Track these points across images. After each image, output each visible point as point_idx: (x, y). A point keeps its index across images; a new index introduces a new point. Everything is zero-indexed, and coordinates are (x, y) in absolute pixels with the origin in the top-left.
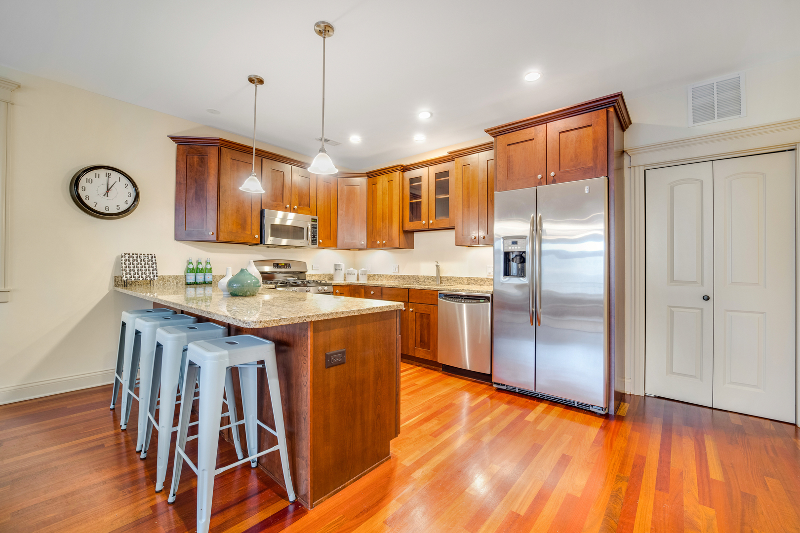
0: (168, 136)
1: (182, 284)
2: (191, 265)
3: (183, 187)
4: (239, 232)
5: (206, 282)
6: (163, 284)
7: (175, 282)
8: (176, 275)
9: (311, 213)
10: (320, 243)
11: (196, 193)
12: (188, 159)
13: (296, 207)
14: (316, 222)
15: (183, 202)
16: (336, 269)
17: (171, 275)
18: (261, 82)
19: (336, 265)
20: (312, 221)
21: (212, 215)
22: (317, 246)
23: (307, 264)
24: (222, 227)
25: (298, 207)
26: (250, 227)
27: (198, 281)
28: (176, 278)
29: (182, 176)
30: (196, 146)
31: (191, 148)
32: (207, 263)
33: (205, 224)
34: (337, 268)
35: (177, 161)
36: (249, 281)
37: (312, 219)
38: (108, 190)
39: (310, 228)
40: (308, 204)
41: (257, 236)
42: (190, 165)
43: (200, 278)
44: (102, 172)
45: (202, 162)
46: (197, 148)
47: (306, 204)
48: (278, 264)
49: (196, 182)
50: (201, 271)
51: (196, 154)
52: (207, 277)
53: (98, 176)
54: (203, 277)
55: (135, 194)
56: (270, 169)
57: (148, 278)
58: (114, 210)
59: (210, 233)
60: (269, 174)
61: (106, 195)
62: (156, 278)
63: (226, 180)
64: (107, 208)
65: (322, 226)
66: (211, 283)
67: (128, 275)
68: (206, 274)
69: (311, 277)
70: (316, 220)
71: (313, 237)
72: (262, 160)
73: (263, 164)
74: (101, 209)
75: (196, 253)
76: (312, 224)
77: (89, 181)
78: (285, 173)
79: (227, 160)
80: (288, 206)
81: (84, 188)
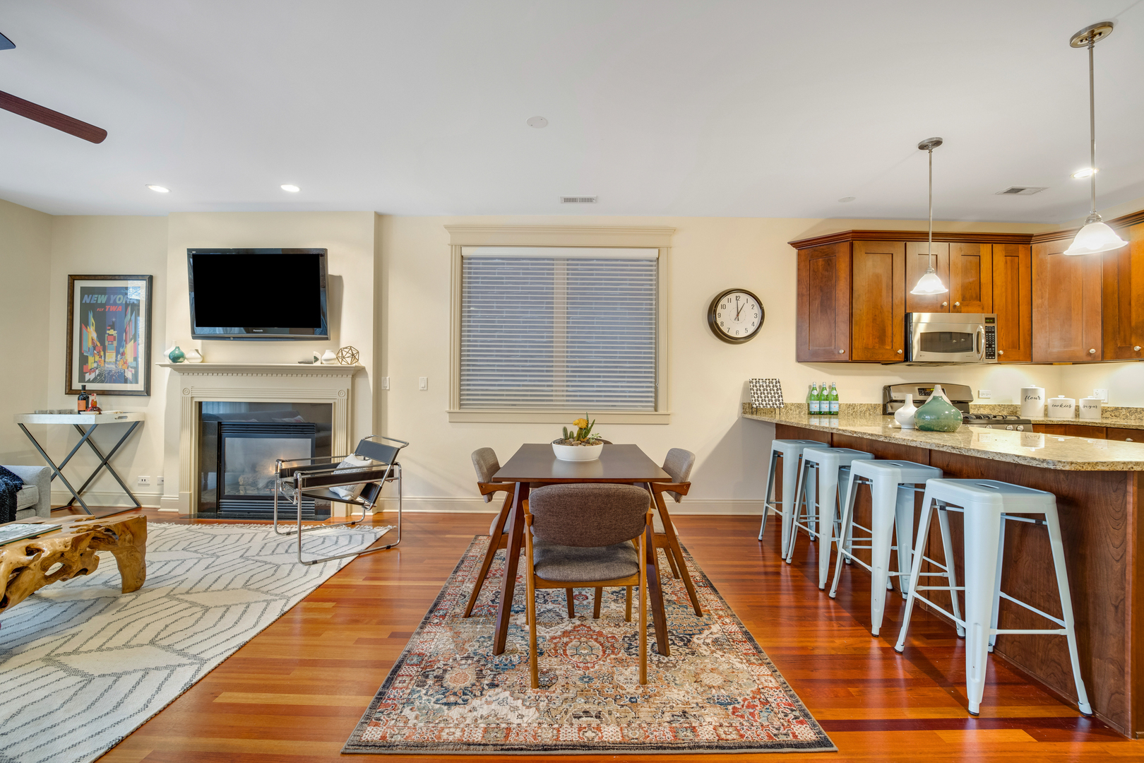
0: (788, 243)
1: (805, 414)
2: (815, 391)
3: (806, 299)
4: (877, 348)
5: (830, 412)
6: (786, 413)
7: (798, 411)
8: (798, 403)
9: (983, 310)
10: (999, 355)
11: (822, 303)
12: (811, 265)
13: (958, 304)
14: (994, 322)
15: (807, 317)
16: (1026, 398)
17: (794, 402)
18: (938, 143)
19: (1025, 390)
20: (986, 322)
21: (843, 328)
22: (996, 360)
23: (971, 389)
24: (856, 343)
25: (961, 303)
26: (890, 340)
27: (823, 410)
28: (799, 406)
29: (804, 287)
30: (821, 247)
31: (815, 250)
32: (832, 388)
33: (833, 341)
34: (1027, 395)
35: (799, 269)
36: (947, 412)
37: (986, 319)
38: (738, 313)
39: (983, 331)
40: (977, 297)
41: (900, 351)
42: (814, 271)
43: (825, 408)
44: (733, 296)
45: (829, 265)
46: (822, 249)
47: (974, 296)
48: (925, 390)
49: (822, 291)
50: (827, 398)
51: (821, 257)
52: (832, 406)
53: (729, 301)
54: (818, 406)
55: (760, 314)
56: (917, 255)
57: (775, 406)
58: (743, 334)
59: (842, 351)
60: (916, 262)
61: (736, 319)
62: (782, 406)
63: (860, 282)
64: (737, 332)
65: (1002, 328)
66: (837, 414)
67: (757, 402)
68: (832, 402)
69: (977, 409)
70: (993, 319)
71: (988, 347)
72: (905, 245)
73: (907, 250)
74: (733, 334)
75: (821, 377)
76: (986, 327)
77: (723, 306)
78: (940, 255)
79: (860, 256)
80: (945, 303)
81: (719, 315)
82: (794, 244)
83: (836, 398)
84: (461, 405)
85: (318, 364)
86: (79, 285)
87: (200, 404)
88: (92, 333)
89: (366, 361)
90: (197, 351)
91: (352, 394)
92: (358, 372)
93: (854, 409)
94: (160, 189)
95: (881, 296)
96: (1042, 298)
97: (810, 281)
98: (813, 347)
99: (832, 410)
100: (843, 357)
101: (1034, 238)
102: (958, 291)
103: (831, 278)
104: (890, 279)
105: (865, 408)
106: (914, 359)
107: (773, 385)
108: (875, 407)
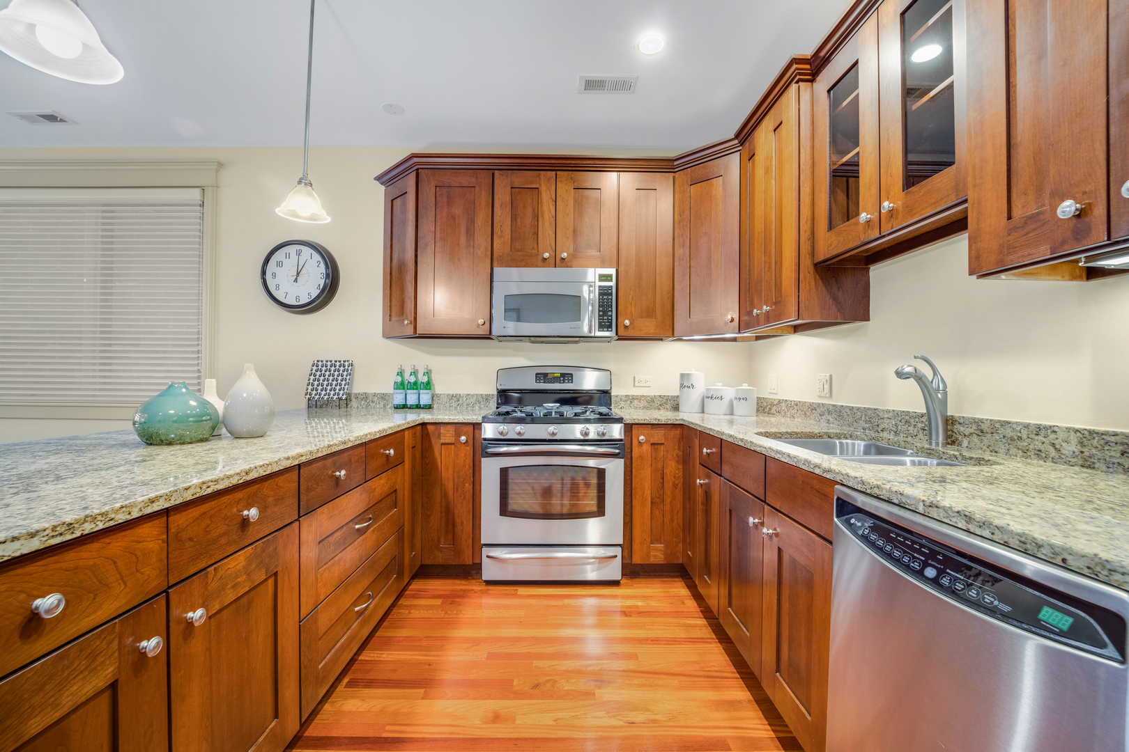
0: (373, 178)
1: (390, 407)
2: (401, 377)
5: (420, 405)
6: (367, 407)
7: (382, 404)
8: (383, 392)
9: (604, 263)
10: (623, 327)
11: (399, 257)
12: (393, 207)
13: (565, 255)
14: (611, 281)
16: (682, 386)
17: (377, 392)
19: (683, 376)
20: (600, 281)
21: (410, 290)
25: (570, 255)
30: (399, 182)
31: (395, 186)
33: (404, 308)
34: (685, 381)
37: (600, 276)
38: (298, 274)
39: (594, 294)
40: (595, 246)
42: (395, 214)
43: (412, 400)
44: (292, 250)
45: (404, 205)
46: (400, 184)
47: (592, 244)
48: (545, 375)
49: (399, 240)
51: (399, 195)
52: (423, 398)
53: (288, 256)
54: (415, 397)
55: (327, 275)
56: (509, 188)
57: (336, 397)
58: (304, 300)
59: (406, 322)
60: (508, 198)
61: (296, 280)
62: (344, 397)
63: (427, 226)
64: (297, 298)
65: (631, 289)
66: (429, 407)
67: (314, 392)
68: (422, 391)
69: (629, 402)
70: (611, 276)
71: (603, 316)
72: (493, 174)
73: (496, 182)
74: (291, 301)
75: (414, 357)
76: (600, 287)
77: (279, 264)
78: (543, 189)
79: (428, 191)
80: (546, 255)
81: (274, 275)
82: (378, 178)
83: (428, 385)
93: (458, 400)
95: (458, 245)
96: (683, 247)
97: (392, 228)
98: (394, 318)
99: (422, 403)
100: (410, 331)
101: (675, 163)
102: (568, 238)
103: (404, 222)
104: (471, 221)
105: (473, 400)
106: (495, 332)
107: (343, 369)
108: (487, 398)
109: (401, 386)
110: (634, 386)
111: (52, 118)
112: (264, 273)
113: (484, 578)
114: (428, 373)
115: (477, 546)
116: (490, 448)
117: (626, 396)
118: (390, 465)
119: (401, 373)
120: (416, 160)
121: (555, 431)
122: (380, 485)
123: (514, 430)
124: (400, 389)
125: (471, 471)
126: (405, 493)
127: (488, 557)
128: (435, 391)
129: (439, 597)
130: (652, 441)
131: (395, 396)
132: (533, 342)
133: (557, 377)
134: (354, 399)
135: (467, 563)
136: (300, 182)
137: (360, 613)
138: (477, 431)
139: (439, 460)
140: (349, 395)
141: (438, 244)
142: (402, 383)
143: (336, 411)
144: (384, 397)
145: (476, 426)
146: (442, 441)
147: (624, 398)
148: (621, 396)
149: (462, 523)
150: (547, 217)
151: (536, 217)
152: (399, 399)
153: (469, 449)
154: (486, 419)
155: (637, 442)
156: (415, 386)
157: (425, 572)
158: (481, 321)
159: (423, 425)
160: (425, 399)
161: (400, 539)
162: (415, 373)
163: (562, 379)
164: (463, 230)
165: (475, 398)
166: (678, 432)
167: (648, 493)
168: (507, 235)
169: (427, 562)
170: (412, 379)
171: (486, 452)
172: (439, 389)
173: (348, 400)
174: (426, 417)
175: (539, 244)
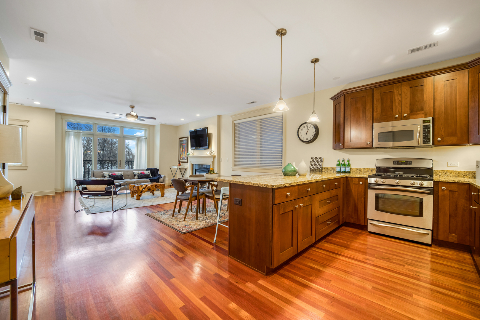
0: (330, 98)
1: (335, 172)
3: (335, 122)
7: (332, 171)
10: (437, 141)
11: (338, 123)
12: (336, 107)
14: (430, 122)
15: (335, 130)
16: (478, 167)
17: (331, 167)
19: (477, 162)
20: (423, 123)
21: (342, 134)
22: (431, 145)
24: (346, 140)
25: (408, 114)
29: (334, 117)
30: (338, 99)
31: (337, 101)
32: (347, 161)
33: (340, 140)
38: (307, 132)
42: (337, 110)
43: (343, 169)
44: (305, 125)
45: (340, 106)
47: (420, 109)
48: (398, 161)
49: (338, 118)
51: (338, 103)
52: (346, 169)
53: (304, 127)
54: (344, 169)
55: (316, 131)
56: (380, 94)
57: (318, 168)
58: (309, 139)
59: (341, 144)
60: (379, 97)
61: (306, 134)
62: (321, 168)
63: (348, 112)
64: (307, 139)
65: (441, 125)
66: (349, 172)
67: (312, 167)
68: (346, 167)
69: (444, 173)
70: (430, 120)
71: (425, 137)
72: (373, 90)
73: (374, 92)
74: (305, 140)
75: (343, 156)
76: (423, 125)
77: (302, 130)
78: (395, 91)
79: (348, 101)
80: (397, 116)
81: (301, 133)
83: (349, 165)
84: (234, 166)
85: (207, 155)
86: (180, 140)
87: (193, 165)
88: (182, 150)
89: (216, 154)
90: (192, 153)
91: (213, 162)
92: (214, 157)
93: (360, 170)
94: (183, 120)
95: (360, 117)
96: (474, 102)
97: (336, 114)
98: (336, 143)
99: (346, 171)
100: (342, 147)
101: (469, 65)
102: (407, 108)
103: (340, 112)
104: (364, 108)
105: (366, 171)
106: (374, 146)
107: (321, 159)
108: (372, 170)
109: (339, 165)
110: (448, 166)
111: (253, 102)
112: (298, 133)
113: (369, 230)
114: (349, 161)
115: (366, 219)
116: (371, 186)
117: (442, 171)
118: (337, 187)
119: (339, 161)
120: (344, 92)
121: (398, 182)
122: (334, 192)
123: (380, 181)
124: (339, 166)
125: (364, 194)
126: (341, 197)
127: (370, 223)
128: (351, 167)
129: (352, 232)
130: (450, 189)
131: (337, 168)
132: (392, 149)
133: (404, 162)
134: (323, 169)
135: (362, 224)
136: (313, 113)
137: (328, 224)
138: (366, 181)
139: (352, 189)
140: (322, 167)
141: (352, 118)
142: (339, 164)
143: (319, 172)
144: (333, 168)
145: (366, 179)
146: (353, 183)
147: (441, 172)
148: (440, 171)
149: (361, 211)
150: (397, 101)
151: (392, 102)
152: (338, 169)
153: (363, 186)
154: (370, 177)
155: (441, 189)
156: (344, 165)
157: (347, 224)
158: (368, 143)
159: (347, 177)
160: (348, 169)
161: (339, 210)
162: (344, 161)
163: (406, 163)
164: (361, 112)
165: (367, 170)
166: (466, 187)
167: (448, 212)
168: (379, 111)
169: (348, 221)
170: (343, 163)
171: (370, 188)
172: (353, 166)
173: (322, 169)
174: (348, 175)
175: (394, 112)
